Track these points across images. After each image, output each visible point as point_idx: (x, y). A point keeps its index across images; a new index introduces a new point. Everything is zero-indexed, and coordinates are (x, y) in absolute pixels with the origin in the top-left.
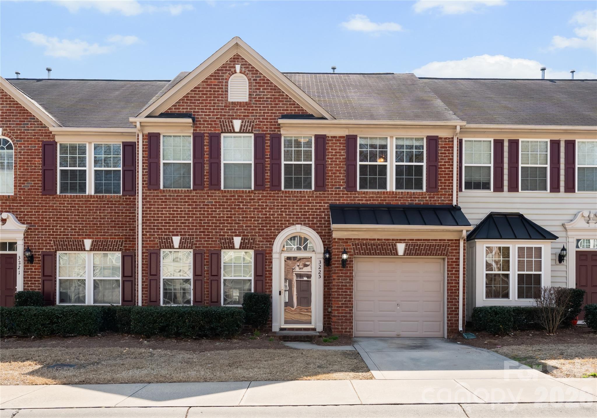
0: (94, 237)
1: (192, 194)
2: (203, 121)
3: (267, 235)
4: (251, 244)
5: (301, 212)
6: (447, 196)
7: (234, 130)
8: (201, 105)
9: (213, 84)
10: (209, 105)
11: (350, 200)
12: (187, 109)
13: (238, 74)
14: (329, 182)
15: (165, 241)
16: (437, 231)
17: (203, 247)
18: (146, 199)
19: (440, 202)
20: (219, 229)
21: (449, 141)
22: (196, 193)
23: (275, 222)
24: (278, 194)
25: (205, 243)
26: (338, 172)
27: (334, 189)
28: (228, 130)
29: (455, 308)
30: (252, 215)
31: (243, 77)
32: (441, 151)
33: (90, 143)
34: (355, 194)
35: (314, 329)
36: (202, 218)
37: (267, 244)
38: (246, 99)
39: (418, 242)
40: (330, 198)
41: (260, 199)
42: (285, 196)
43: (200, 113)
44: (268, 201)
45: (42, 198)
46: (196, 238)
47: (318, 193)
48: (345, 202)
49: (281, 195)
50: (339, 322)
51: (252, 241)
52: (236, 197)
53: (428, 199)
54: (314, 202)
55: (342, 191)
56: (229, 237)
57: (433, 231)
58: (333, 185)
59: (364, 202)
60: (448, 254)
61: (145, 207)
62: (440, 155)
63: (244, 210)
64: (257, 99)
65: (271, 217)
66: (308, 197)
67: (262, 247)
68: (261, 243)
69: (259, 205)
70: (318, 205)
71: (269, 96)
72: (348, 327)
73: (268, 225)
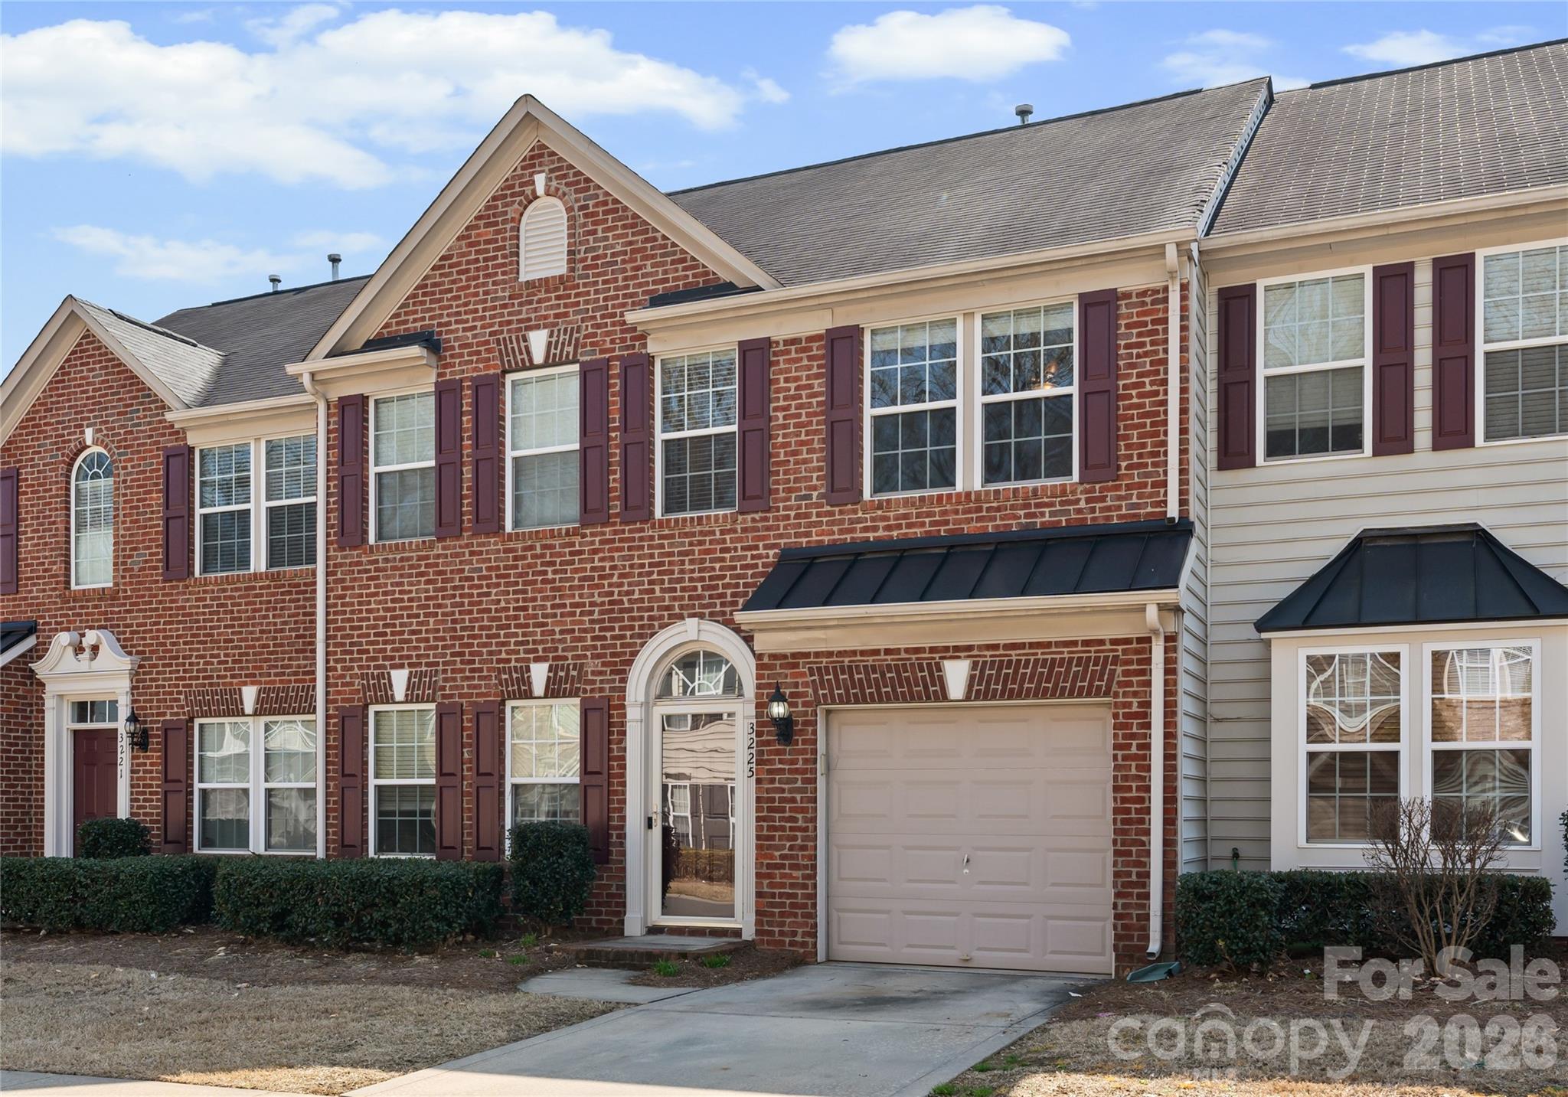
0: (263, 679)
1: (435, 552)
2: (461, 347)
3: (613, 655)
4: (572, 684)
5: (702, 579)
6: (1149, 489)
7: (531, 360)
8: (454, 303)
9: (482, 239)
10: (473, 299)
11: (841, 532)
12: (423, 319)
13: (544, 201)
14: (779, 480)
15: (374, 684)
16: (1061, 613)
17: (461, 696)
18: (334, 573)
19: (1124, 511)
20: (497, 644)
21: (1153, 303)
22: (444, 548)
23: (635, 614)
24: (642, 530)
25: (465, 684)
26: (805, 449)
27: (793, 502)
28: (516, 363)
29: (1139, 875)
30: (577, 600)
31: (555, 206)
32: (1126, 337)
33: (257, 440)
34: (855, 512)
35: (737, 933)
36: (457, 616)
37: (614, 681)
38: (560, 268)
39: (1013, 652)
40: (781, 531)
41: (595, 552)
42: (661, 537)
43: (454, 327)
44: (616, 555)
45: (164, 588)
46: (445, 671)
47: (749, 517)
48: (826, 538)
49: (650, 533)
50: (773, 914)
51: (574, 673)
52: (538, 551)
53: (1082, 504)
54: (739, 545)
55: (818, 505)
56: (519, 665)
57: (1047, 613)
58: (790, 490)
59: (880, 533)
60: (1114, 688)
61: (332, 594)
62: (1122, 351)
63: (557, 584)
64: (589, 262)
65: (625, 599)
66: (722, 532)
67: (601, 690)
68: (598, 678)
69: (593, 569)
70: (749, 553)
71: (619, 248)
72: (800, 931)
73: (616, 625)
